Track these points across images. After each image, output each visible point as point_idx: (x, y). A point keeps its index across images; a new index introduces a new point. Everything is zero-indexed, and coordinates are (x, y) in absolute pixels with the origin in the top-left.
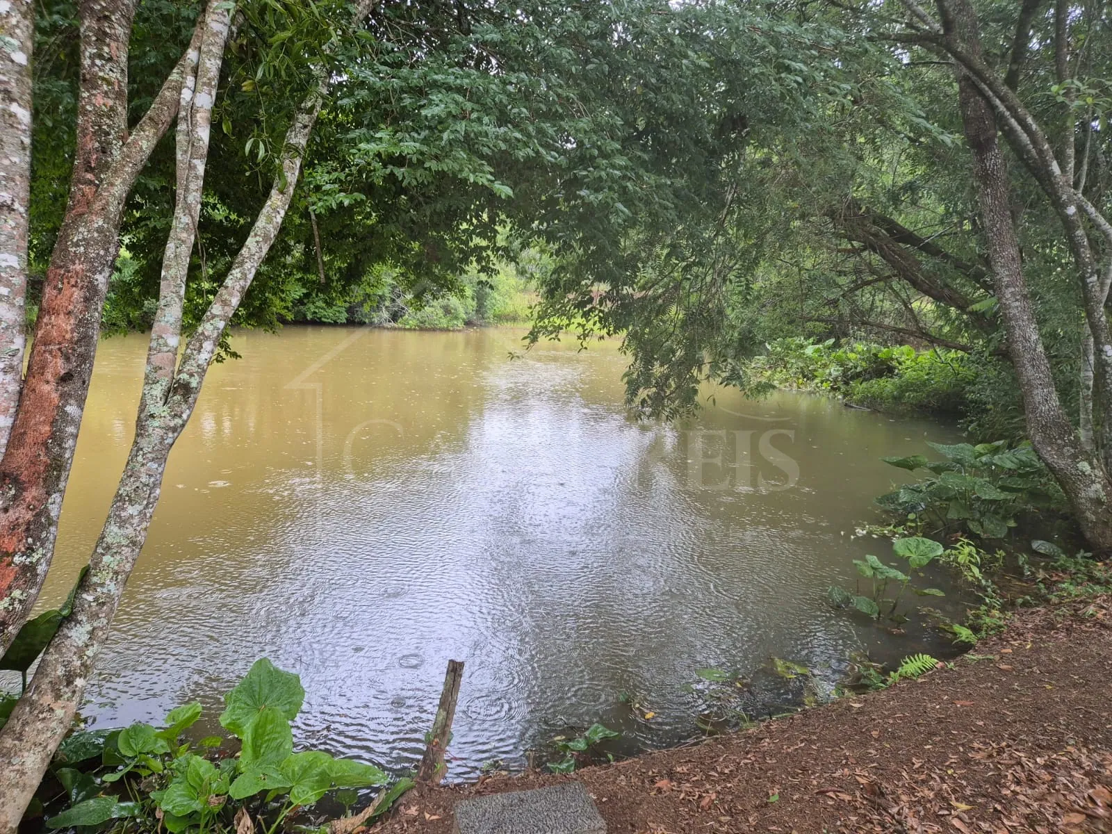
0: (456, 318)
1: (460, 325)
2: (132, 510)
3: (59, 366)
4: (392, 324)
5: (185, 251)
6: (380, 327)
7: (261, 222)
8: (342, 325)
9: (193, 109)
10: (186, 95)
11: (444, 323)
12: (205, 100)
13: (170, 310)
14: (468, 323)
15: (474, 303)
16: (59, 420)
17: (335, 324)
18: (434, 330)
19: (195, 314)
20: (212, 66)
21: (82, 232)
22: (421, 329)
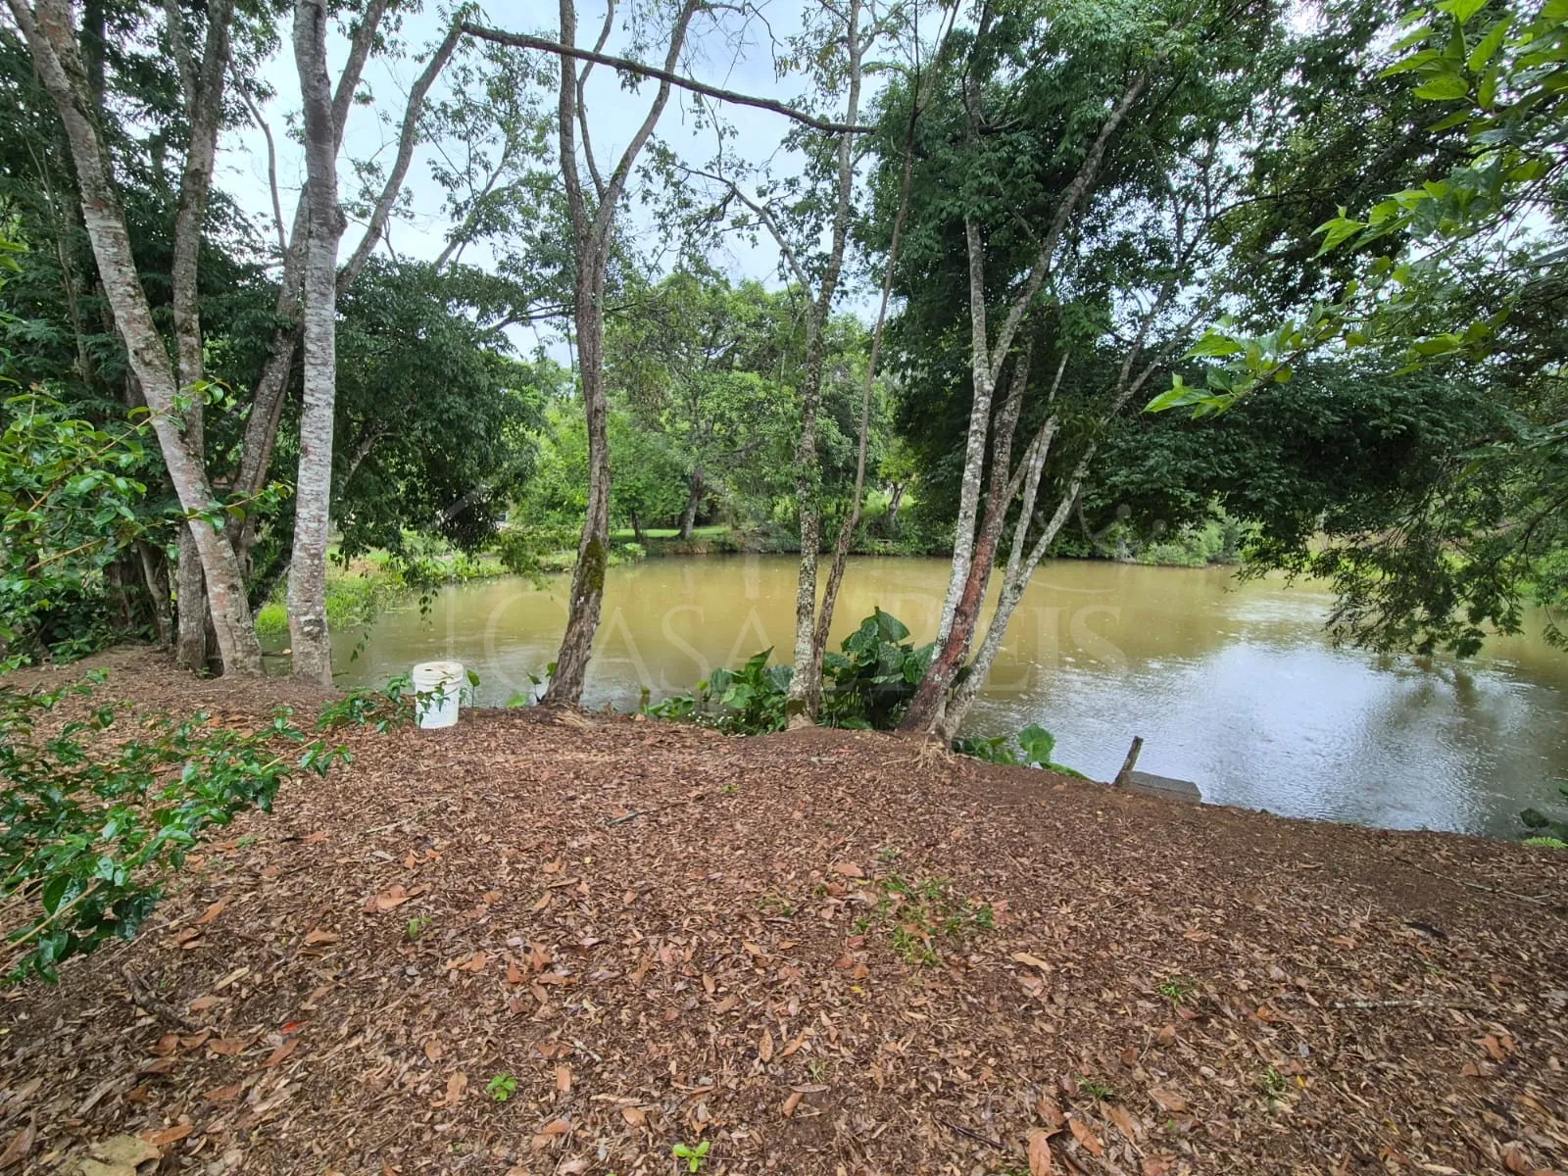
0: (1199, 556)
1: (1203, 562)
2: (995, 635)
3: (980, 574)
4: (1132, 559)
5: (1025, 528)
6: (1120, 562)
7: (1058, 514)
8: (1084, 559)
9: (1034, 468)
10: (1032, 462)
11: (1184, 560)
12: (1040, 464)
13: (1016, 555)
14: (1213, 561)
15: (1221, 542)
16: (979, 594)
17: (1078, 558)
18: (1173, 566)
19: (1025, 555)
20: (1045, 449)
21: (992, 525)
22: (1160, 565)
